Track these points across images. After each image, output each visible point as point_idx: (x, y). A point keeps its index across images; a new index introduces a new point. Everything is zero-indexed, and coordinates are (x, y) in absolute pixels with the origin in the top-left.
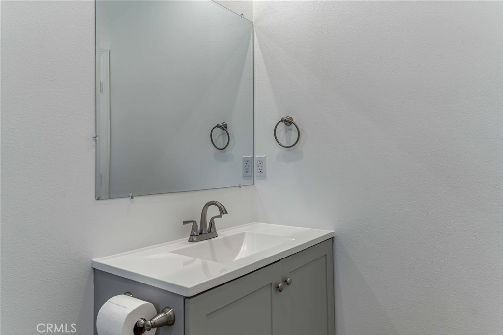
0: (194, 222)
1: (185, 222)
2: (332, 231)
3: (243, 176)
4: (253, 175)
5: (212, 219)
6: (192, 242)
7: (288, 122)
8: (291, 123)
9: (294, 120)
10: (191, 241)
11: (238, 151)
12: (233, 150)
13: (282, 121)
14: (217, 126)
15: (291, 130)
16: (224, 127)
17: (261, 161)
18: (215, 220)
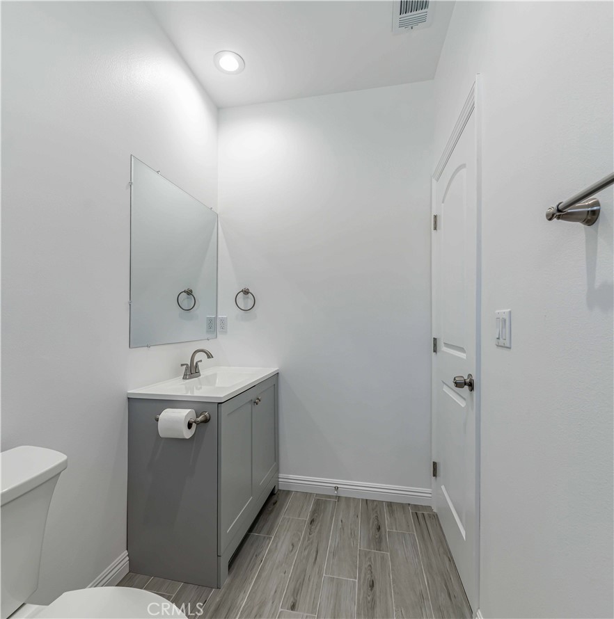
0: (187, 365)
1: (182, 365)
2: (276, 369)
3: (207, 332)
4: (215, 330)
5: (197, 363)
6: (186, 379)
7: (246, 292)
8: (248, 293)
9: (250, 291)
10: (184, 378)
11: (202, 312)
12: (198, 310)
13: (242, 291)
14: (185, 292)
15: (248, 297)
16: (189, 293)
17: (223, 320)
18: (199, 363)
